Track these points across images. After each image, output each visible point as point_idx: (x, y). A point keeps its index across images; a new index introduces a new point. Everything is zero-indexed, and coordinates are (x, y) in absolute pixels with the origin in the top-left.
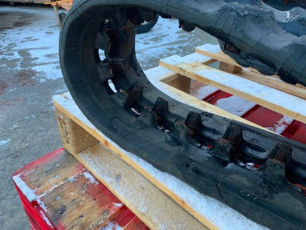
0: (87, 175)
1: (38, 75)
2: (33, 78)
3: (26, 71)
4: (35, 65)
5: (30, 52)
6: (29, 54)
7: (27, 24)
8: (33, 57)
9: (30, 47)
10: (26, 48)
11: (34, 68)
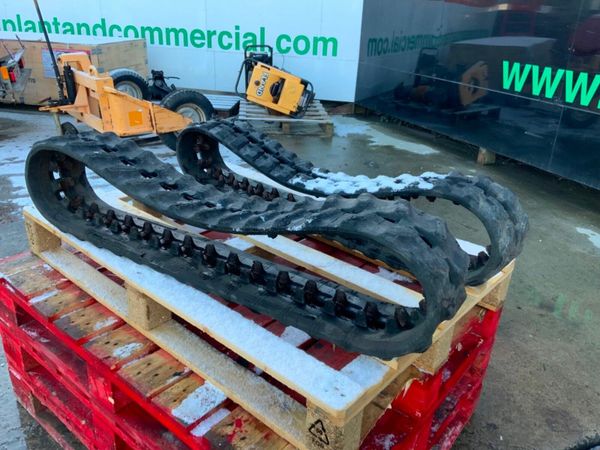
0: (45, 266)
1: (20, 209)
2: (13, 213)
3: (4, 204)
4: (17, 196)
5: (12, 179)
6: (9, 182)
7: (10, 138)
8: (15, 186)
9: (11, 172)
10: (7, 173)
11: (14, 201)
